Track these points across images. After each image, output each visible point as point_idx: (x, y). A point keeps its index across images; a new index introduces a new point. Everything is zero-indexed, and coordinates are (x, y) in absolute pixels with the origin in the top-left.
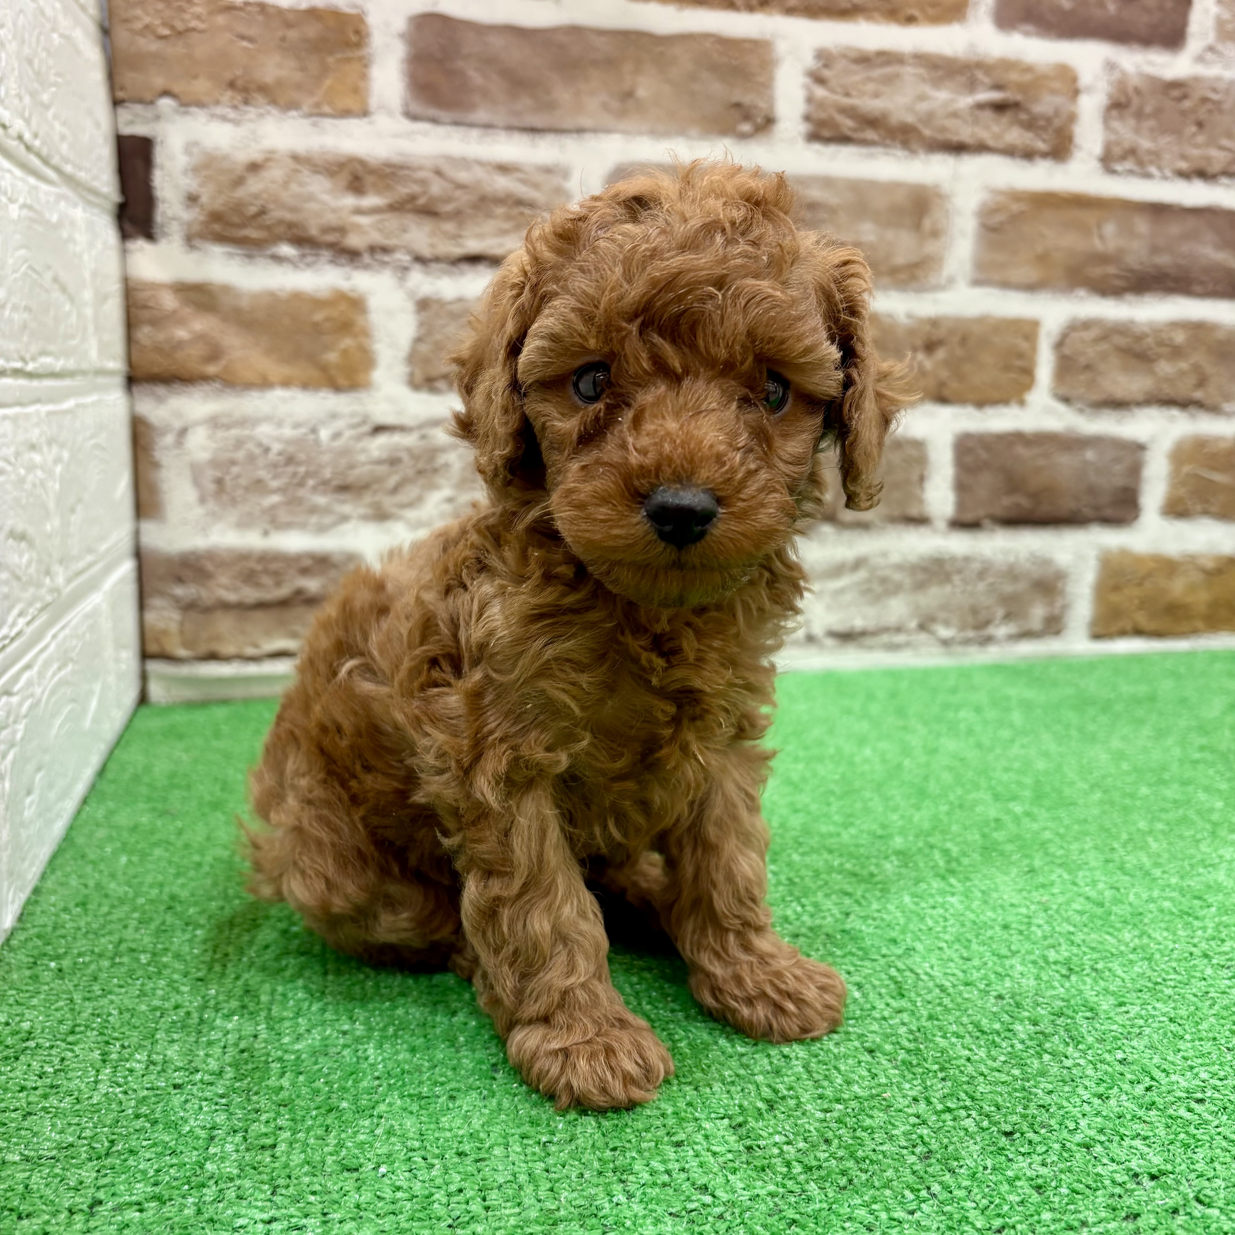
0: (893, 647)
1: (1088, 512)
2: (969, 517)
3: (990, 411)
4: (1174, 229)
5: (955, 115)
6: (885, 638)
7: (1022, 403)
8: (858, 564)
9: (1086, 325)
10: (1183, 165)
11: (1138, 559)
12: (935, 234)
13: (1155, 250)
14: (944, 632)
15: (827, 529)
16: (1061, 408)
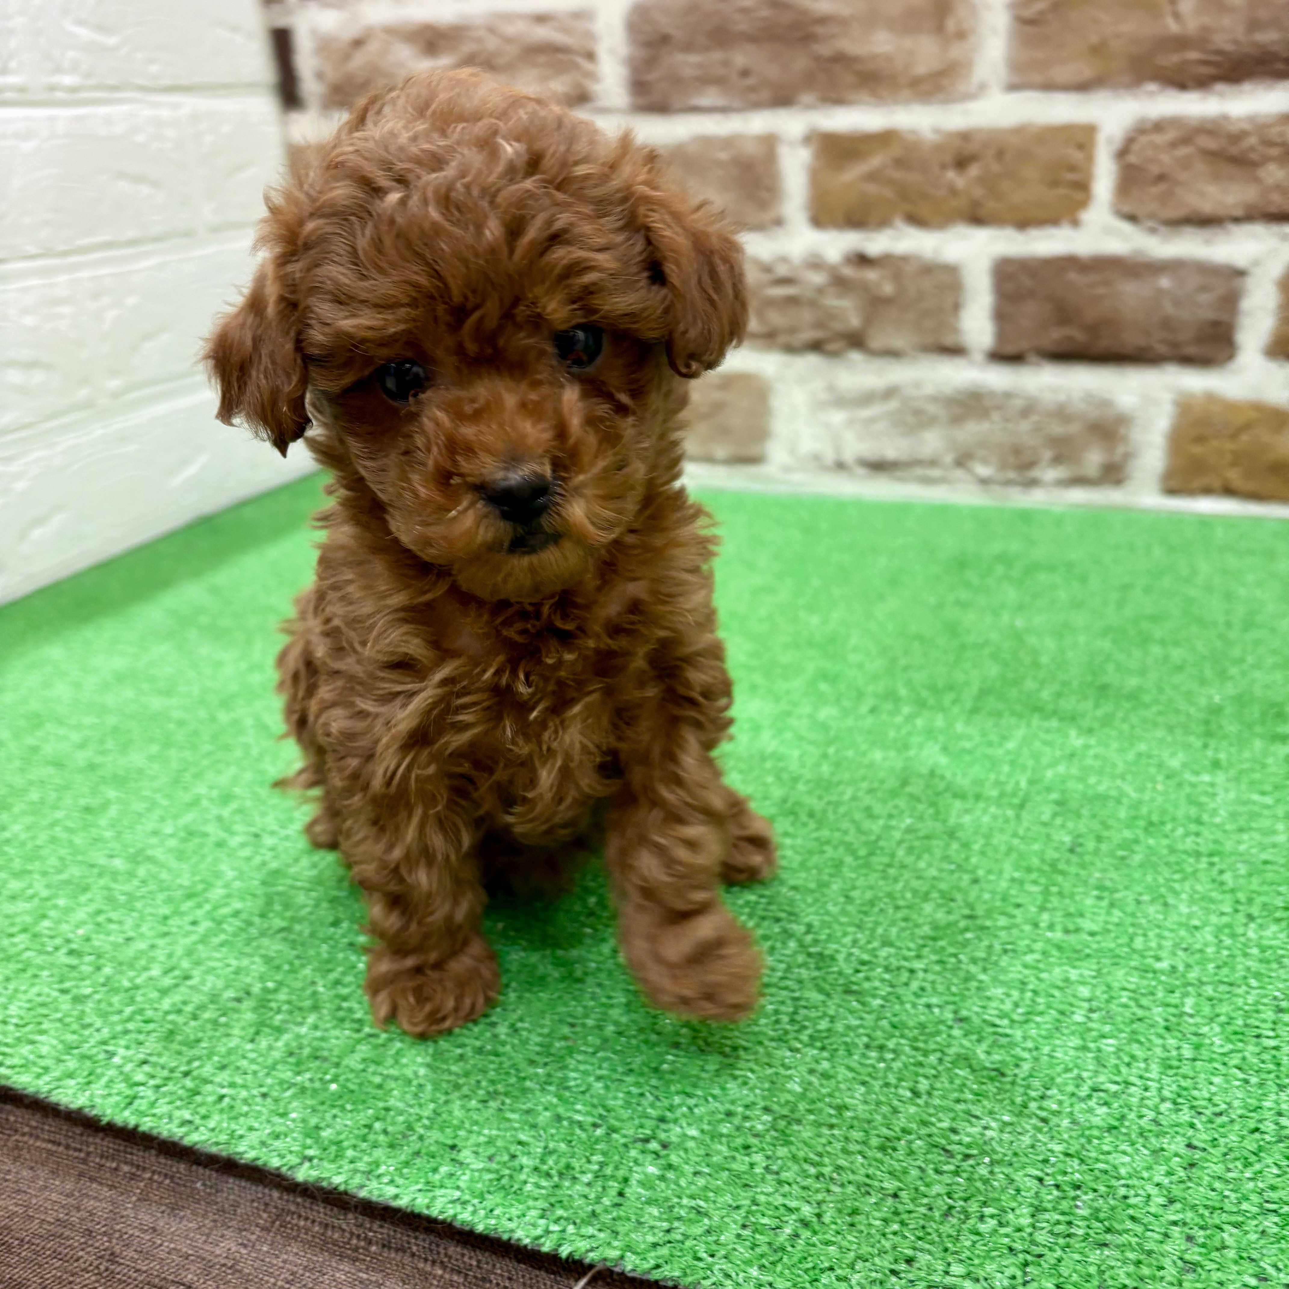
0: (927, 481)
1: (1162, 349)
2: (1010, 349)
3: (1035, 233)
6: (919, 471)
7: (1075, 223)
8: (890, 393)
9: (1159, 126)
11: (1233, 407)
12: (961, 35)
13: (1254, 25)
14: (983, 470)
15: (856, 356)
16: (1126, 227)
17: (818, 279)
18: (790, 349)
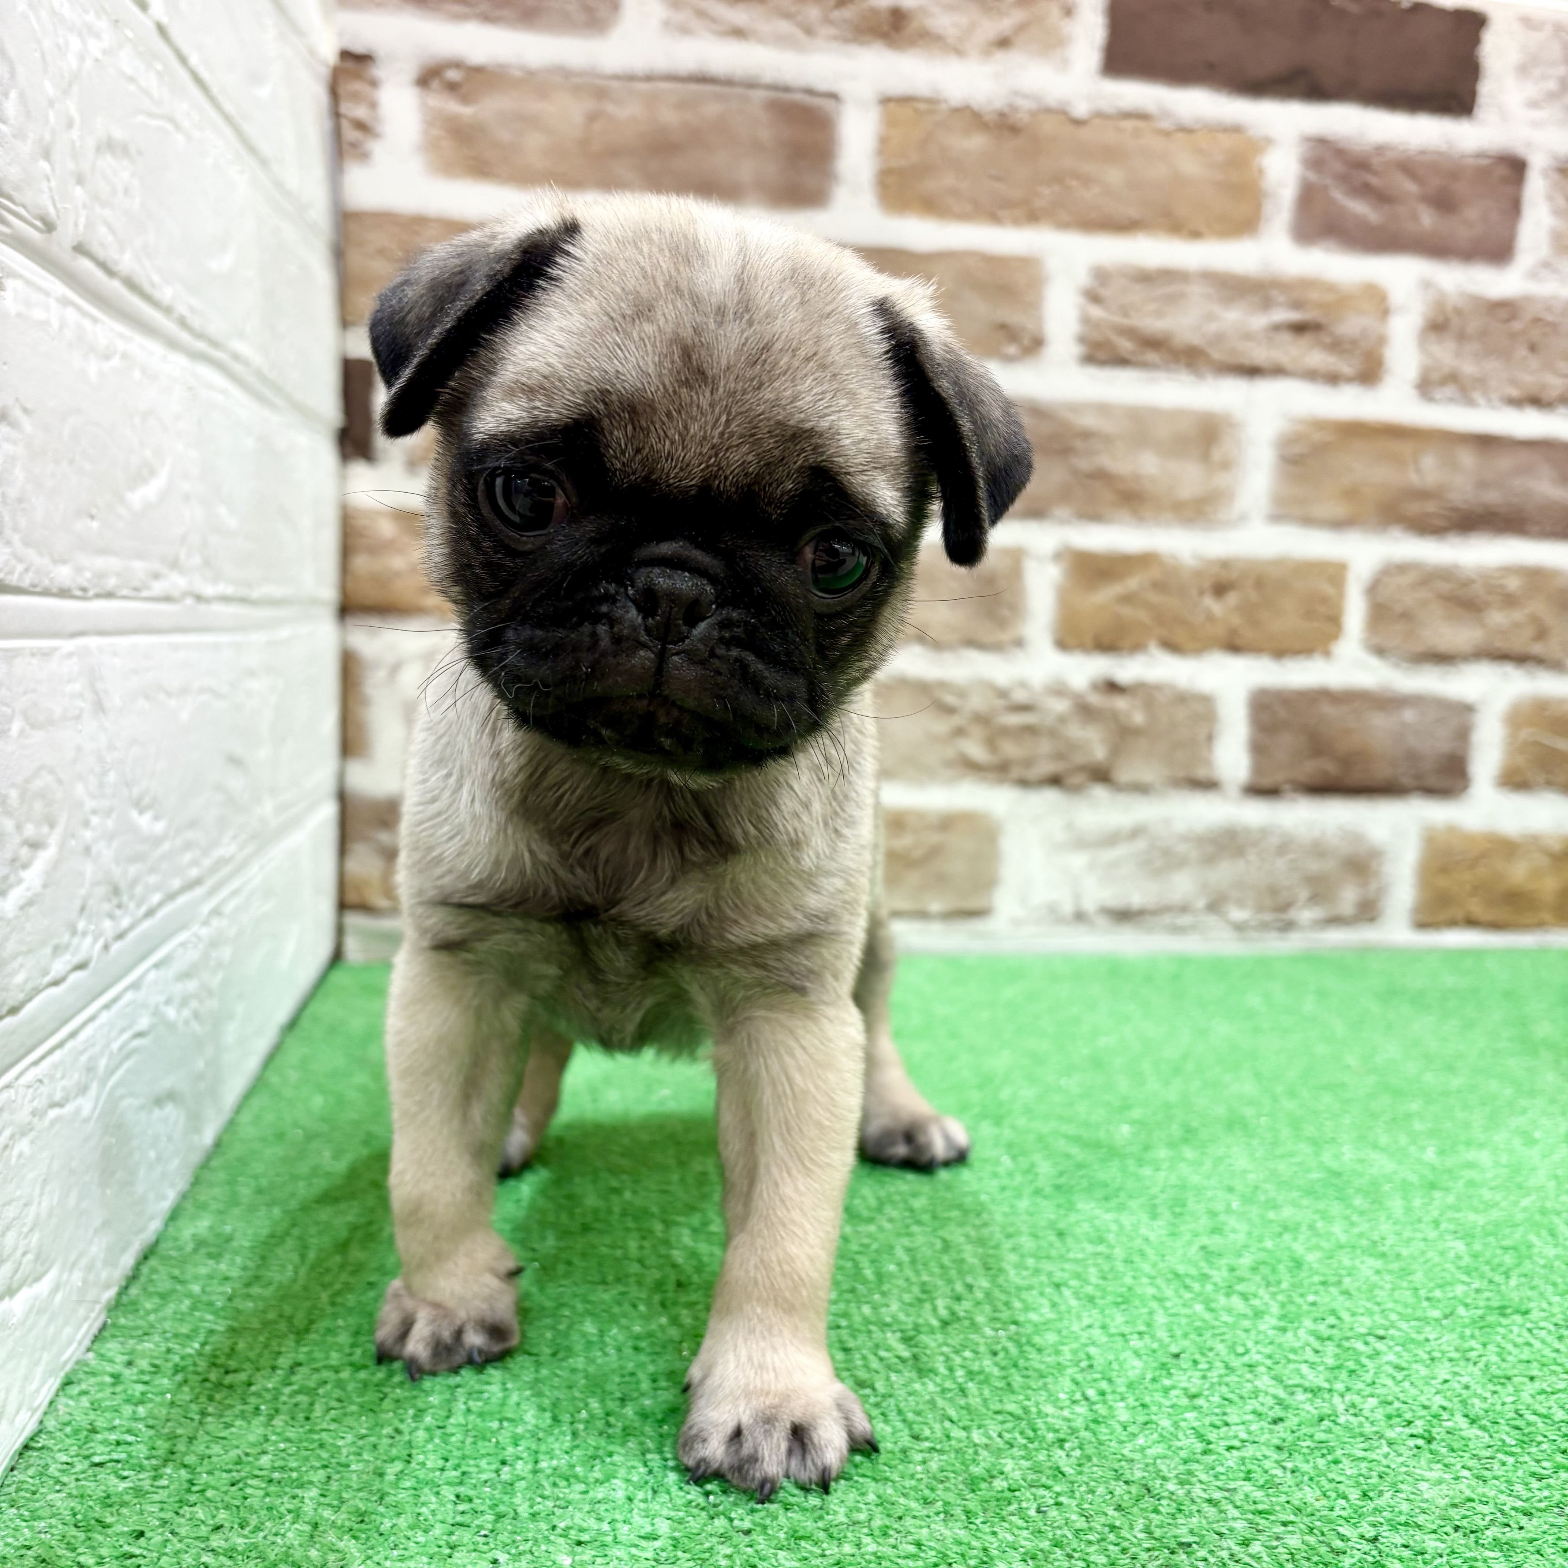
0: (1177, 930)
1: (1406, 781)
2: (1266, 782)
3: (1290, 663)
4: (1505, 462)
5: (1248, 336)
6: (1167, 919)
7: (1327, 654)
8: (1136, 832)
9: (1402, 568)
10: (1514, 392)
11: (1469, 838)
12: (1226, 465)
13: (1482, 484)
14: (1238, 914)
15: (1099, 792)
16: (1374, 661)
17: (1060, 706)
18: (1024, 783)
